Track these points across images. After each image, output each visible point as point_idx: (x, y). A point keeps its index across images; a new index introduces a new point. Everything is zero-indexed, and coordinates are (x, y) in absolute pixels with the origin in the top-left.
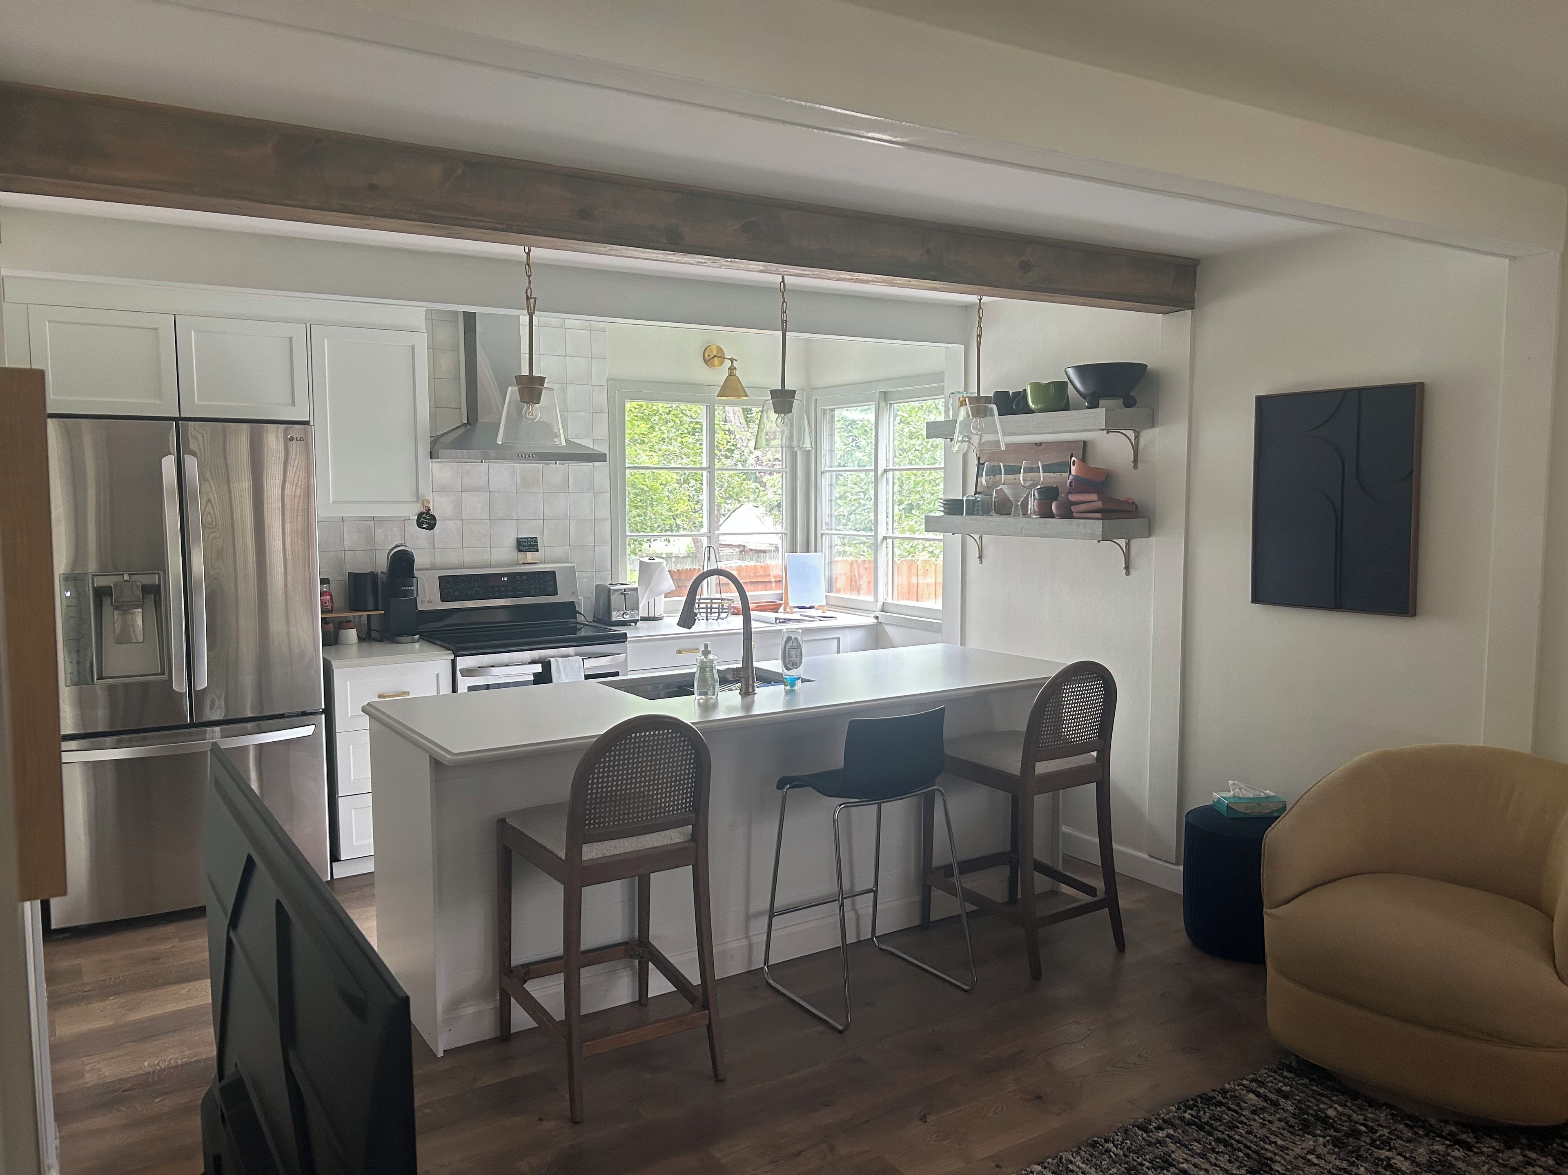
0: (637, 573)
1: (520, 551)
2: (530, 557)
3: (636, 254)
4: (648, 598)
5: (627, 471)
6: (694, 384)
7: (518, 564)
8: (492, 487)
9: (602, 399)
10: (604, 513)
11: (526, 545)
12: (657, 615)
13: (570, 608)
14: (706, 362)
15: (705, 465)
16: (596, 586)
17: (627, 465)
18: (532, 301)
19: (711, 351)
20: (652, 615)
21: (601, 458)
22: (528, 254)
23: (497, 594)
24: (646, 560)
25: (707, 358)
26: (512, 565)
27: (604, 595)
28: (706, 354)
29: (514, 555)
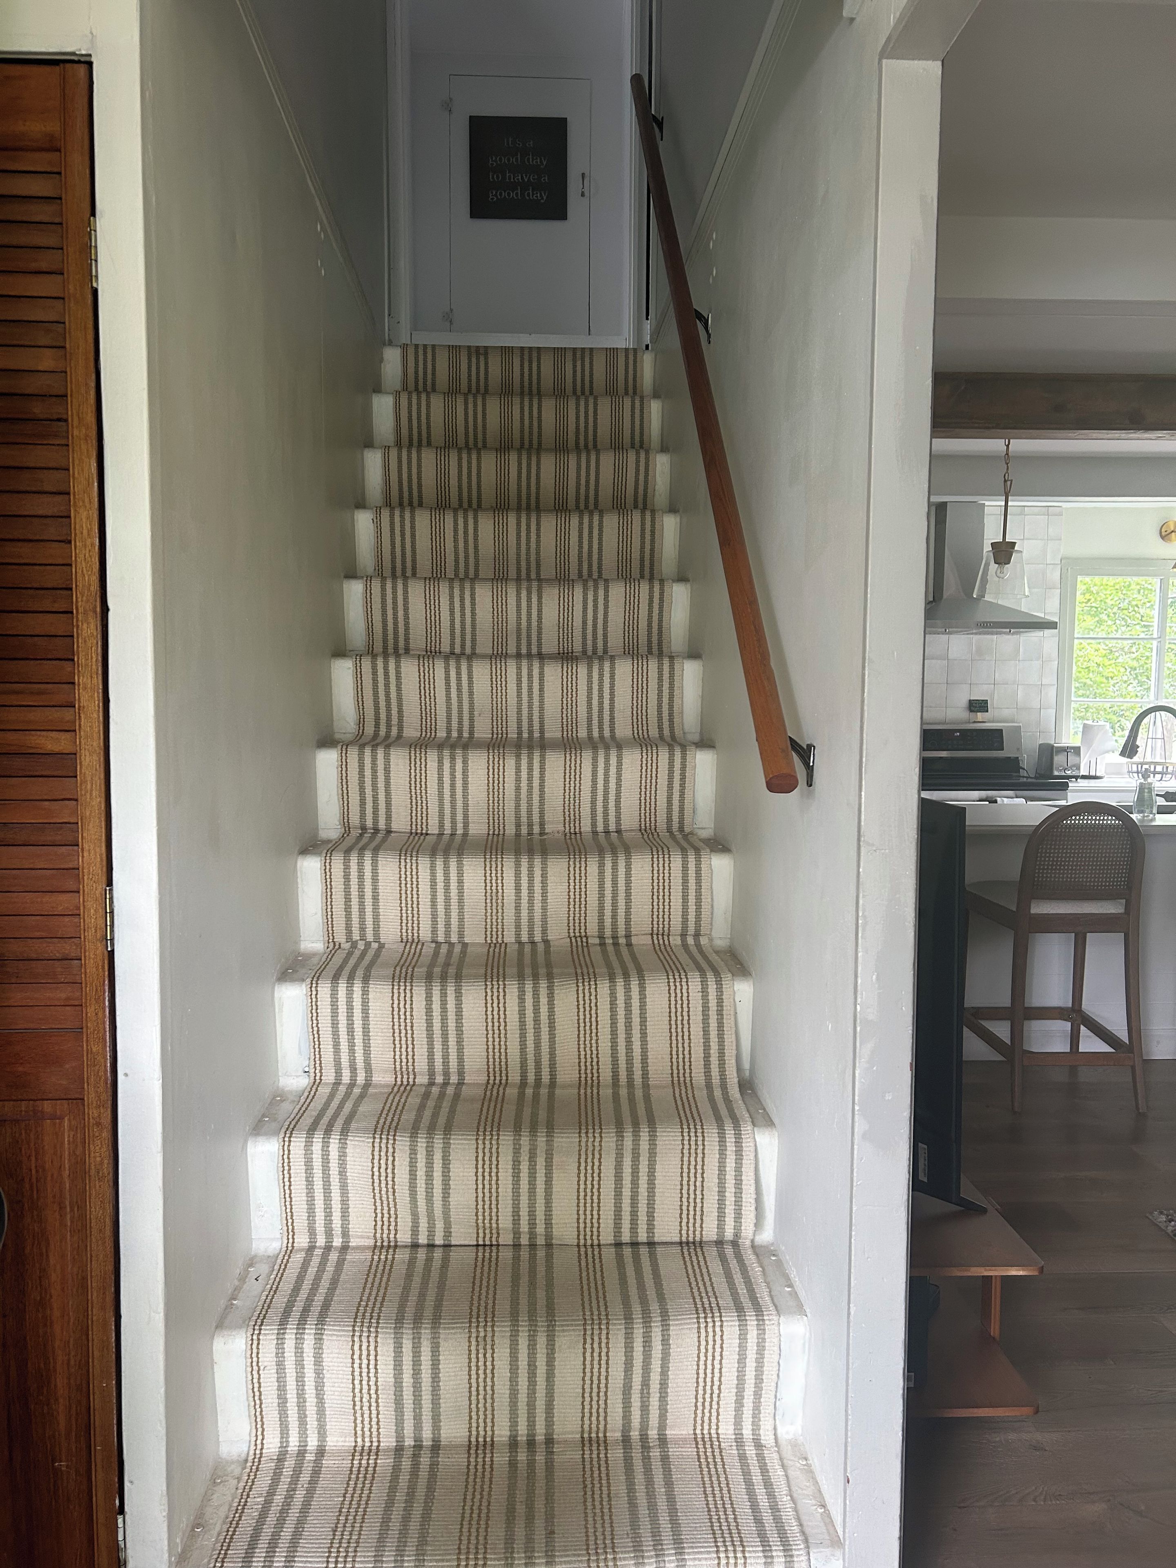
0: (1080, 734)
1: (971, 711)
2: (980, 716)
3: (1101, 436)
4: (1090, 757)
5: (1076, 641)
6: (1148, 559)
7: (969, 722)
8: (950, 657)
9: (1055, 576)
10: (1050, 679)
11: (978, 706)
12: (1098, 775)
13: (1013, 764)
14: (1163, 537)
15: (1155, 636)
16: (1040, 745)
17: (1076, 636)
18: (1009, 483)
19: (1168, 527)
20: (1093, 773)
21: (1052, 625)
22: (1008, 446)
23: (950, 747)
24: (1090, 722)
25: (1164, 534)
26: (966, 723)
27: (1049, 752)
28: (1163, 530)
29: (964, 715)
